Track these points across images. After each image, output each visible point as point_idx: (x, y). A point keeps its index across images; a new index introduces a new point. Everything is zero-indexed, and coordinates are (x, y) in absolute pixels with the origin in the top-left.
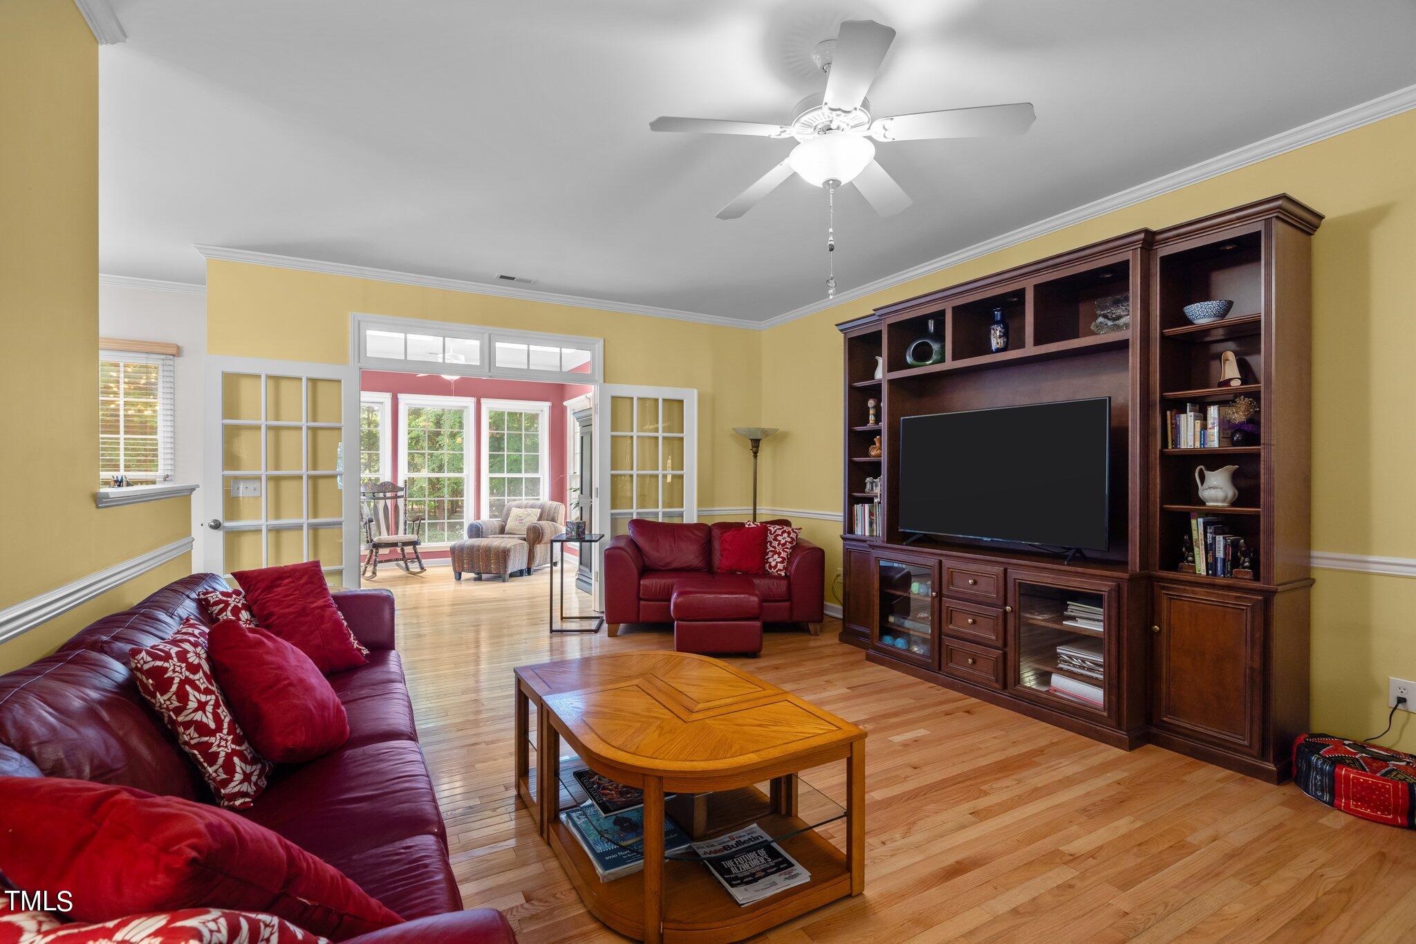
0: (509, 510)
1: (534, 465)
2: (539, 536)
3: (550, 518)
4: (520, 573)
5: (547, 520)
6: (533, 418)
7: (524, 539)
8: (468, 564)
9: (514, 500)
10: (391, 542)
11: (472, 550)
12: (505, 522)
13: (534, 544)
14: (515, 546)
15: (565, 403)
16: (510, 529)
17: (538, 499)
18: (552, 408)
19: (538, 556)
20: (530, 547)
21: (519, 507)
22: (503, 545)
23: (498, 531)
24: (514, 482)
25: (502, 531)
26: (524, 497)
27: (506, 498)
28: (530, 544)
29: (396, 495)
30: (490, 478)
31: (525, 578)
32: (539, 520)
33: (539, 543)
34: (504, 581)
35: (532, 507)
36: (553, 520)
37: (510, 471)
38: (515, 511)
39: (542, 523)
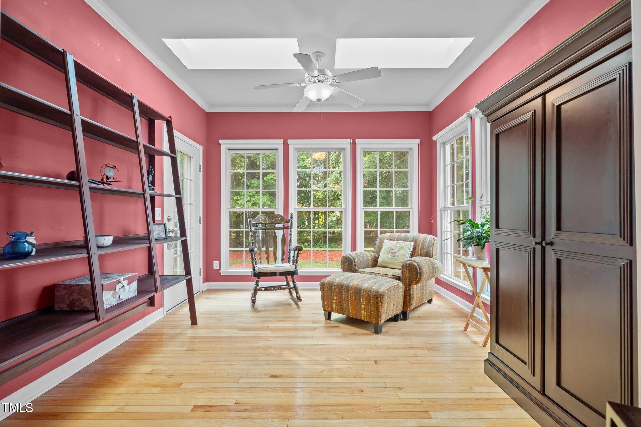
0: (382, 242)
1: (403, 200)
2: (417, 276)
3: (424, 252)
4: (395, 319)
5: (421, 255)
6: (402, 156)
7: (399, 278)
8: (336, 303)
9: (386, 232)
10: (269, 272)
11: (341, 288)
12: (378, 253)
13: (410, 285)
14: (389, 289)
15: (434, 138)
16: (383, 262)
17: (408, 232)
18: (421, 145)
19: (415, 298)
20: (406, 288)
21: (391, 239)
22: (375, 288)
23: (370, 263)
24: (386, 216)
25: (375, 264)
26: (395, 230)
27: (379, 230)
28: (405, 285)
29: (275, 227)
30: (365, 211)
31: (401, 323)
32: (412, 255)
33: (416, 284)
34: (377, 331)
35: (405, 239)
36: (428, 255)
37: (382, 205)
38: (387, 244)
39: (417, 259)
